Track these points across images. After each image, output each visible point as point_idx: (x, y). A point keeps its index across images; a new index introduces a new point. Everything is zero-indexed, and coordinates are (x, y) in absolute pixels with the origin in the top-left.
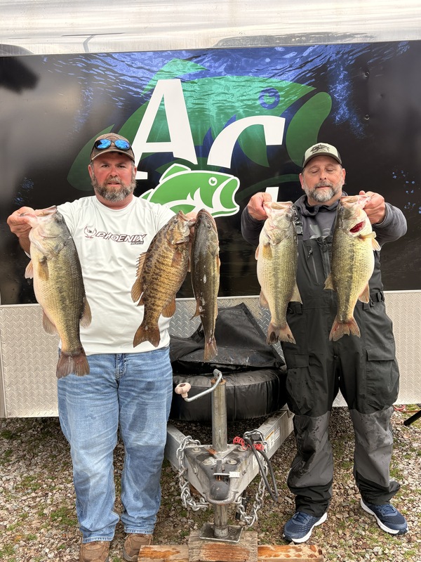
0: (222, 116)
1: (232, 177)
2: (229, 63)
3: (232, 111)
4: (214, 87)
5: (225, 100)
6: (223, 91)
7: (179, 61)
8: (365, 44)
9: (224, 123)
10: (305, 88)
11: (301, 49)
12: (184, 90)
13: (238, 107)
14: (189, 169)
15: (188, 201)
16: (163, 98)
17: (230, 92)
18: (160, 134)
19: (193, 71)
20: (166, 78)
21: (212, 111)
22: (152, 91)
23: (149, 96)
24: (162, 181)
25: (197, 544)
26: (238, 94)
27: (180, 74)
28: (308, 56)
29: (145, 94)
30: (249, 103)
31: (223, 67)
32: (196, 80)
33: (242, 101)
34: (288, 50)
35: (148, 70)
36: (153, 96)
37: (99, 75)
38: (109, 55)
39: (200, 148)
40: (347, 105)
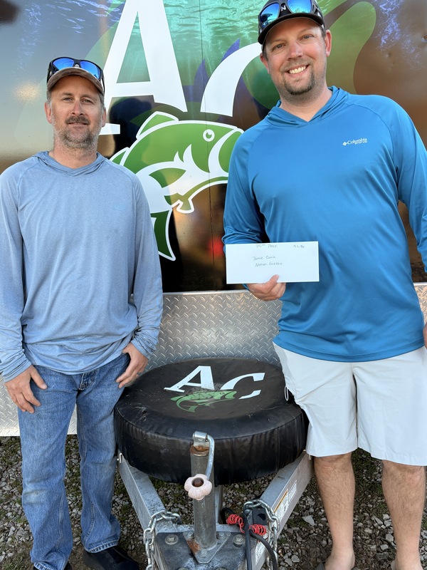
0: (220, 42)
1: (235, 129)
3: (235, 34)
5: (224, 19)
6: (221, 5)
9: (223, 53)
12: (166, 5)
13: (242, 29)
14: (176, 119)
15: (176, 163)
16: (137, 18)
17: (231, 6)
18: (135, 69)
21: (206, 35)
22: (121, 7)
23: (117, 15)
24: (140, 136)
26: (242, 9)
29: (112, 13)
36: (123, 14)
39: (191, 89)
40: (398, 20)
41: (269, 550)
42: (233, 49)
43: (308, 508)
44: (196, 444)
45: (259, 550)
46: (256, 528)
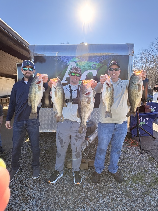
7: (75, 58)
9: (84, 71)
10: (101, 65)
11: (101, 56)
13: (87, 68)
19: (78, 60)
20: (72, 61)
23: (68, 65)
26: (87, 65)
27: (75, 61)
28: (102, 58)
30: (90, 67)
34: (98, 56)
35: (69, 60)
37: (58, 60)
38: (60, 56)
45: (88, 142)
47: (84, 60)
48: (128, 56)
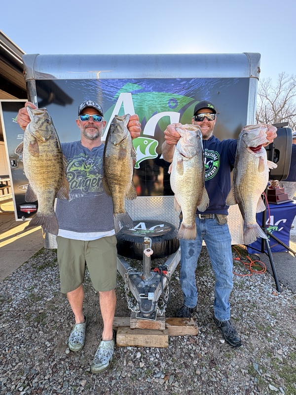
0: (150, 111)
1: (155, 140)
2: (154, 86)
3: (156, 109)
4: (147, 97)
5: (152, 104)
6: (150, 99)
7: (130, 84)
8: (219, 78)
9: (151, 115)
10: (189, 99)
11: (188, 80)
12: (133, 99)
13: (158, 107)
16: (123, 103)
17: (155, 100)
19: (137, 89)
20: (125, 92)
21: (146, 109)
22: (118, 98)
23: (116, 101)
25: (134, 320)
26: (158, 101)
27: (131, 90)
28: (192, 83)
29: (114, 100)
30: (164, 105)
31: (151, 87)
32: (138, 94)
33: (160, 104)
34: (182, 80)
35: (116, 88)
36: (118, 101)
37: (92, 90)
38: (97, 80)
41: (168, 279)
42: (155, 113)
43: (177, 275)
44: (145, 241)
45: (165, 280)
46: (164, 272)
47: (151, 88)
48: (248, 79)
